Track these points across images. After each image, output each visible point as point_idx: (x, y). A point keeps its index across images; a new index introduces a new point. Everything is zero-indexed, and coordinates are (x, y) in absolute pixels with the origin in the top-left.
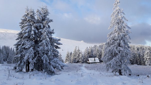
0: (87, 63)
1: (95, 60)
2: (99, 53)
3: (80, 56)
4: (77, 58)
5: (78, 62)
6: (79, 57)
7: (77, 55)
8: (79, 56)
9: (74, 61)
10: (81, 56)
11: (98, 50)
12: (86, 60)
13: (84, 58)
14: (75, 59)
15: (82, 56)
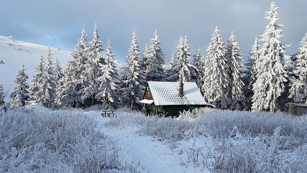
0: (138, 107)
1: (182, 93)
2: (189, 65)
3: (101, 75)
4: (86, 84)
5: (91, 102)
6: (99, 79)
7: (89, 70)
8: (97, 72)
9: (72, 100)
10: (107, 75)
11: (185, 54)
12: (130, 96)
13: (124, 85)
14: (79, 87)
15: (112, 74)
